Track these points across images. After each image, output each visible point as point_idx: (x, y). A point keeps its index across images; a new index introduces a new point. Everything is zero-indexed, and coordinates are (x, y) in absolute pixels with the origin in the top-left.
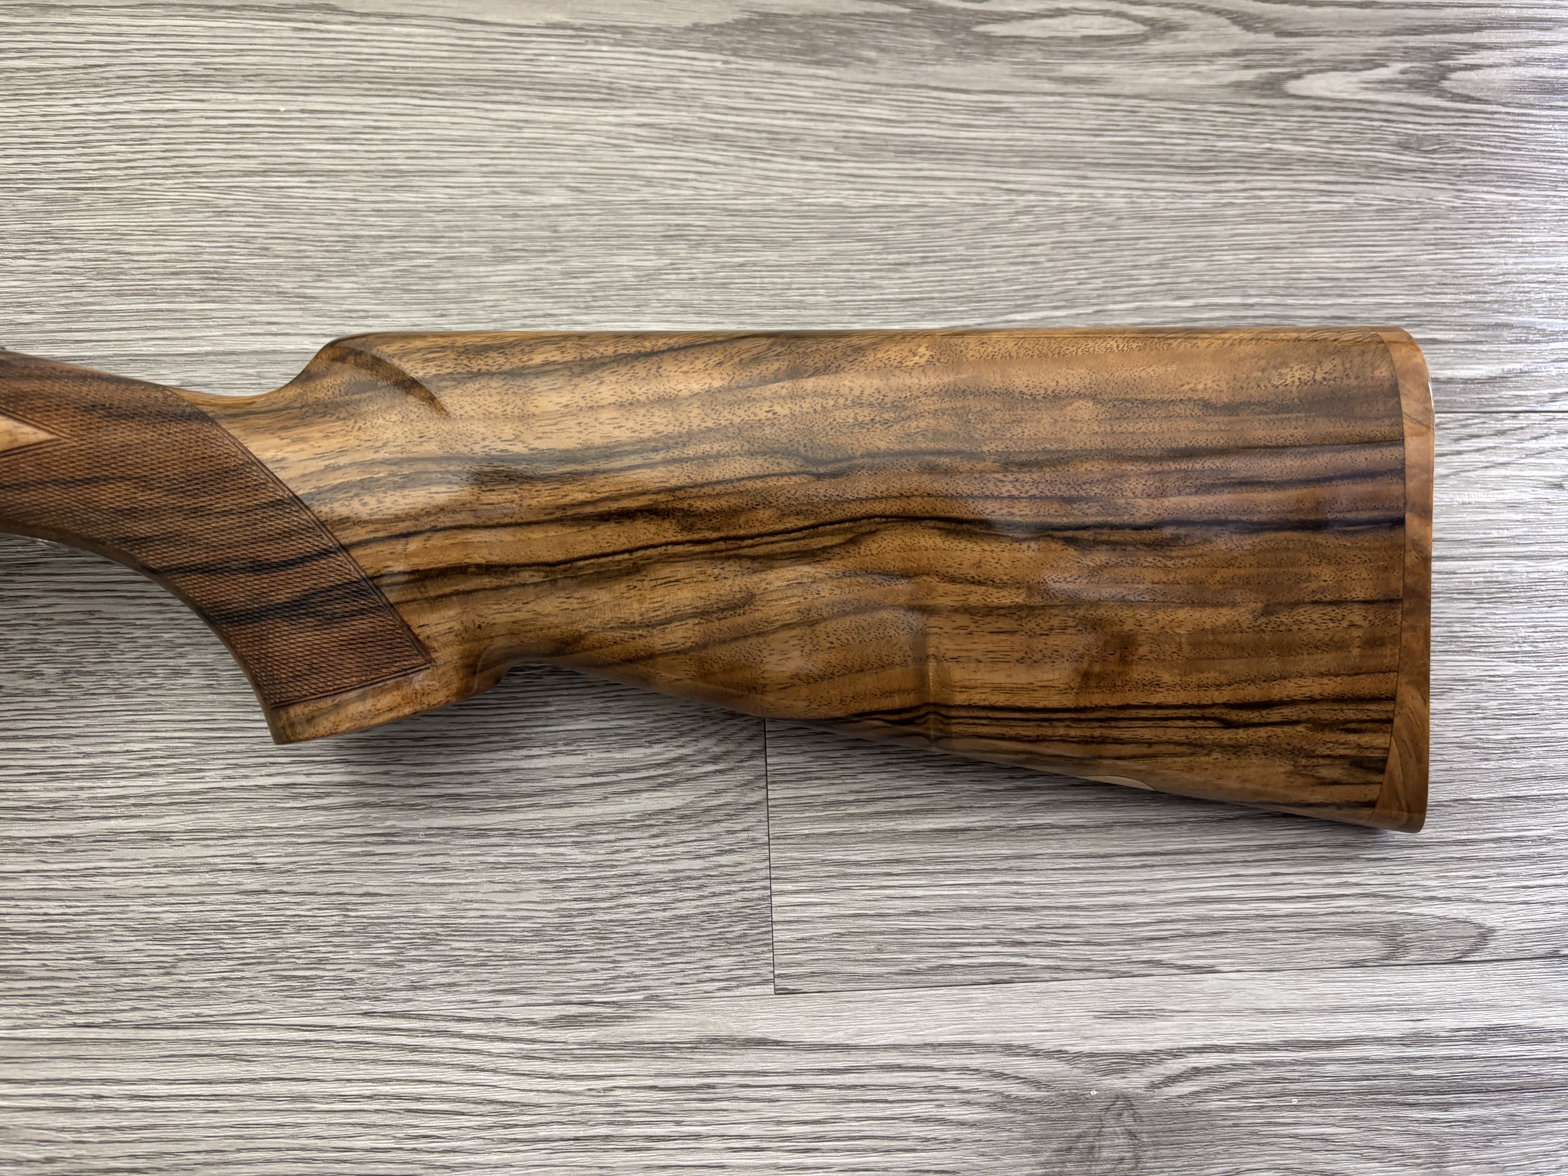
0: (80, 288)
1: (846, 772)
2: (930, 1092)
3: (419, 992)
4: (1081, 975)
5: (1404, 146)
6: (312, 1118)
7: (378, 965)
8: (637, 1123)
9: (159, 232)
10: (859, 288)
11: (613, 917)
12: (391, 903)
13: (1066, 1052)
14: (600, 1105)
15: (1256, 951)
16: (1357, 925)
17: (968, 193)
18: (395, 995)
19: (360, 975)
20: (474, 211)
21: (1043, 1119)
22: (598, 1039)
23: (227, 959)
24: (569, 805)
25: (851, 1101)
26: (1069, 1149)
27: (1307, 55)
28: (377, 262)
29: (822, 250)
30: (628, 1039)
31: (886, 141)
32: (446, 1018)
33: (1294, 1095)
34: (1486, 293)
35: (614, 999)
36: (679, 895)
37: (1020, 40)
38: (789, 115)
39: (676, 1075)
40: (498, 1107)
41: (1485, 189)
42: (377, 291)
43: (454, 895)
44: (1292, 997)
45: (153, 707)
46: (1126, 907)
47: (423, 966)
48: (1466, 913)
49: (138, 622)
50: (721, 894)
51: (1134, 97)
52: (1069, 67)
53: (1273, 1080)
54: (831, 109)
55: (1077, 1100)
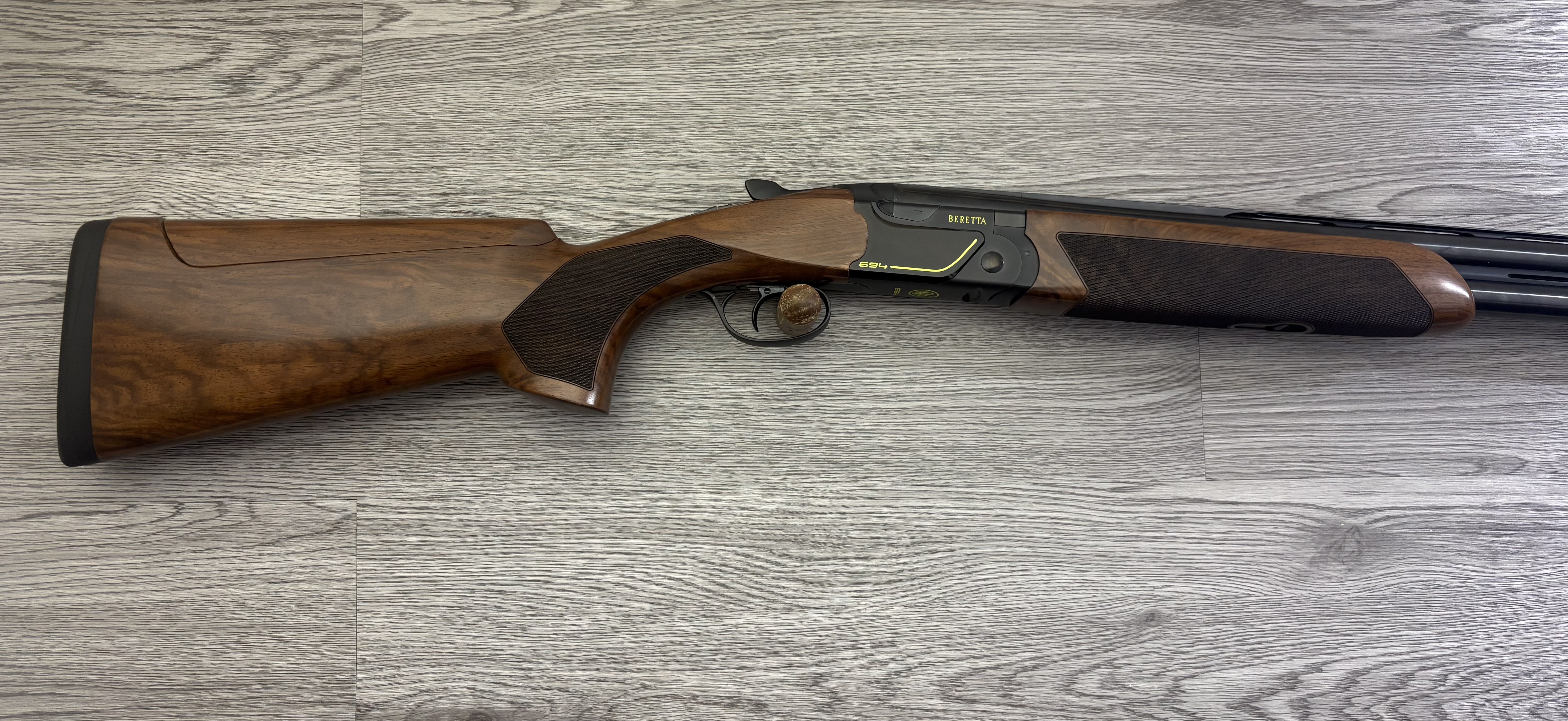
2: (1271, 522)
3: (1055, 476)
4: (1338, 476)
6: (1016, 524)
7: (1038, 465)
8: (1151, 532)
11: (1135, 447)
12: (1042, 439)
13: (1331, 508)
14: (1135, 524)
15: (1419, 468)
16: (1465, 458)
17: (1298, 98)
18: (1045, 477)
19: (1030, 468)
20: (1055, 112)
21: (1320, 535)
22: (1130, 497)
23: (975, 460)
24: (1114, 399)
25: (1239, 525)
26: (1331, 547)
27: (1480, 14)
28: (1011, 140)
29: (1224, 130)
30: (1145, 498)
31: (1256, 69)
32: (1067, 487)
33: (1431, 528)
35: (1138, 481)
36: (1164, 439)
37: (1327, 9)
38: (1208, 56)
39: (1167, 513)
40: (1093, 524)
42: (1012, 155)
44: (1434, 487)
45: (932, 353)
46: (1360, 447)
47: (1057, 466)
48: (1516, 454)
49: (921, 316)
50: (1181, 439)
51: (1386, 41)
52: (1353, 24)
53: (1422, 522)
54: (1230, 52)
55: (1335, 528)
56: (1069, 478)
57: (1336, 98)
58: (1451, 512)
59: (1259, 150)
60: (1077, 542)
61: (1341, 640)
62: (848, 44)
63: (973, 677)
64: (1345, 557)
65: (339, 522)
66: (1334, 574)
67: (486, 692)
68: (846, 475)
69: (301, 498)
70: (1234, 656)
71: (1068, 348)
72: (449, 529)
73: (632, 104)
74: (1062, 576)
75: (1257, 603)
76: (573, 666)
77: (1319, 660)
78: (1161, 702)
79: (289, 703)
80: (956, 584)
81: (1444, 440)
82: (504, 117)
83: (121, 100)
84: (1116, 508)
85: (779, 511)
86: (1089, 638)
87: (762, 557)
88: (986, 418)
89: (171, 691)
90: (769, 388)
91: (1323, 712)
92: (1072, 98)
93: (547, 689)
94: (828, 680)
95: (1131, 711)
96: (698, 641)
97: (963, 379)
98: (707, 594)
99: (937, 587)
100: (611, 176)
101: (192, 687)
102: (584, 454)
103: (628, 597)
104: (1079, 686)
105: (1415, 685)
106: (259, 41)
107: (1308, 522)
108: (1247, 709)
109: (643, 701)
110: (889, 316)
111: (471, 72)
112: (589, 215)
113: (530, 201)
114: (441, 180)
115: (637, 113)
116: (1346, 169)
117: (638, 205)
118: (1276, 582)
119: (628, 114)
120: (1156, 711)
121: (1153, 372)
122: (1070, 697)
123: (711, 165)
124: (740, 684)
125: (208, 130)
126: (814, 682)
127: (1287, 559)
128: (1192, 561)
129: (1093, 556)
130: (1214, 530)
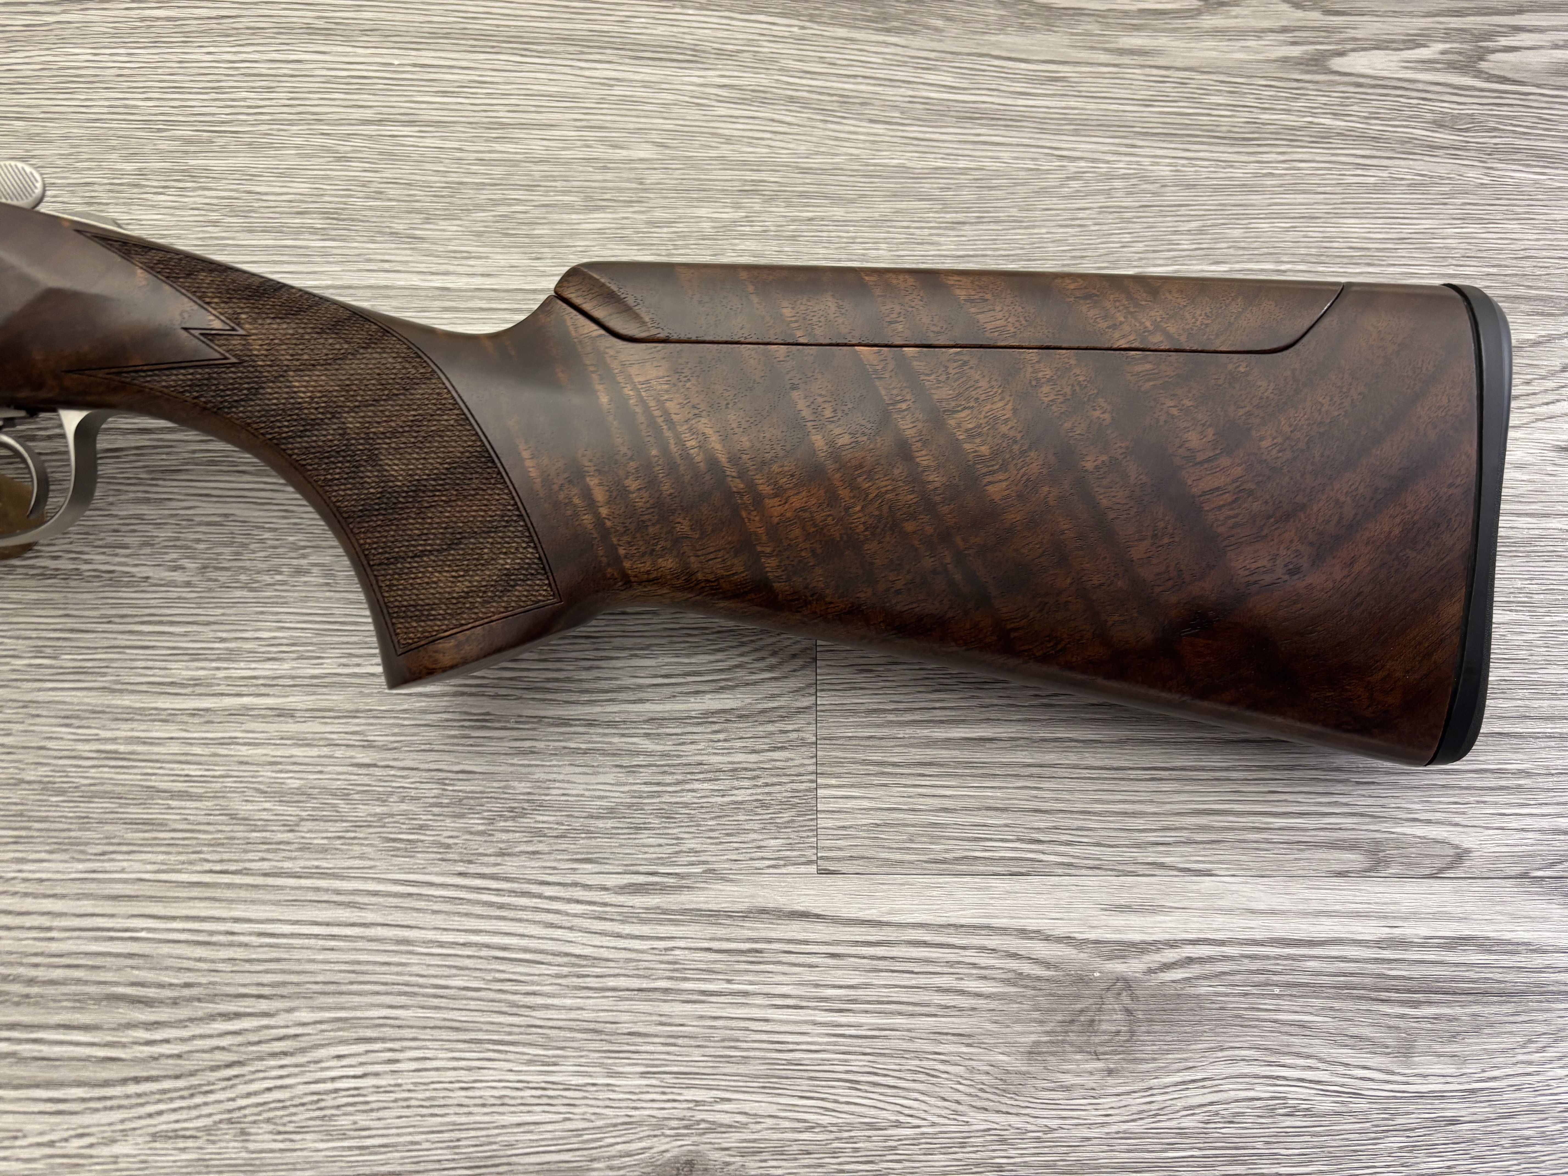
0: (215, 223)
1: (887, 684)
2: (951, 967)
3: (506, 858)
4: (1090, 872)
5: (1439, 124)
6: (414, 959)
7: (471, 833)
8: (693, 979)
9: (285, 175)
10: (918, 244)
11: (678, 800)
12: (483, 780)
13: (1074, 938)
14: (661, 962)
15: (1250, 859)
16: (1344, 840)
17: (1023, 159)
18: (486, 859)
19: (456, 841)
20: (567, 163)
21: (1051, 995)
22: (661, 905)
23: (342, 821)
24: (641, 701)
25: (881, 971)
26: (1072, 1022)
27: (1352, 33)
28: (480, 208)
29: (885, 208)
30: (687, 907)
31: (948, 106)
32: (529, 882)
33: (1276, 985)
34: (1506, 266)
35: (677, 871)
36: (736, 783)
37: (1079, 12)
38: (860, 80)
39: (728, 940)
40: (573, 960)
41: (1514, 167)
42: (479, 234)
43: (539, 774)
44: (1280, 900)
45: (280, 600)
47: (511, 836)
48: (1445, 834)
49: (267, 526)
50: (773, 785)
51: (1185, 70)
52: (1125, 39)
53: (1258, 972)
55: (1082, 980)
56: (533, 864)
60: (539, 1000)
64: (1102, 1044)
66: (1079, 1080)
74: (501, 1073)
75: (916, 1142)
80: (269, 1089)
84: (627, 929)
99: (229, 1094)
107: (1027, 968)
118: (957, 1096)
127: (980, 1045)
128: (780, 1047)
129: (571, 1029)
130: (831, 981)
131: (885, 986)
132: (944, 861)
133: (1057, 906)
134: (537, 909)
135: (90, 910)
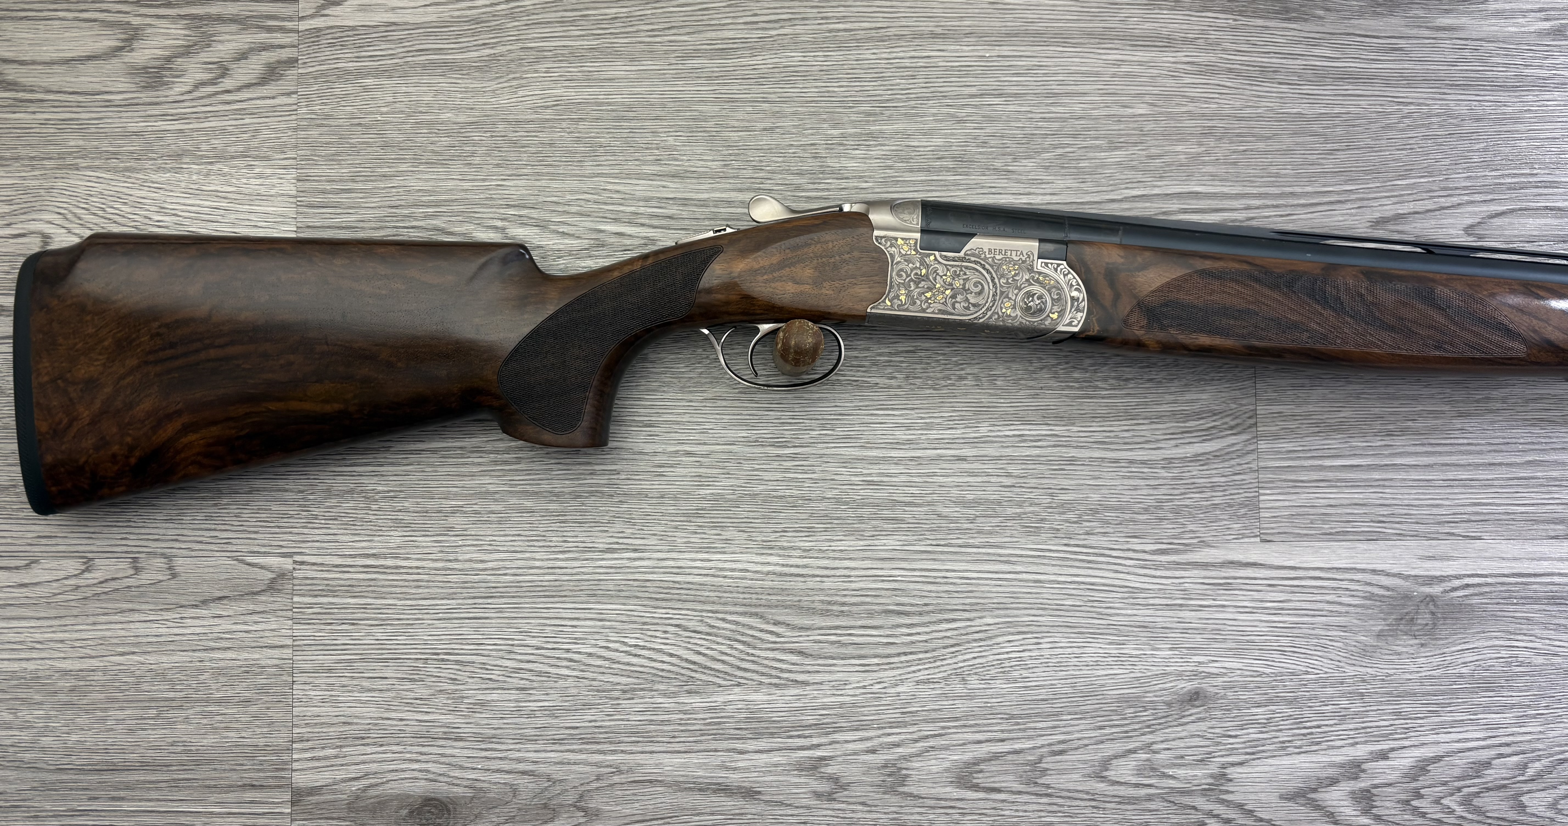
2: (1337, 590)
3: (1091, 536)
4: (1414, 538)
6: (1044, 590)
7: (1070, 522)
8: (1196, 599)
9: (928, 133)
11: (1183, 503)
12: (1074, 493)
13: (1403, 574)
14: (1178, 590)
15: (1505, 529)
16: (1557, 518)
18: (1079, 537)
19: (1062, 526)
20: (1097, 119)
21: (1390, 604)
22: (1176, 560)
23: (999, 517)
26: (1401, 619)
28: (1045, 150)
29: (1290, 141)
30: (1191, 560)
31: (1329, 71)
32: (1104, 548)
33: (1516, 598)
35: (1184, 542)
36: (1215, 493)
38: (1273, 55)
39: (1213, 578)
40: (1130, 590)
42: (1047, 168)
43: (1105, 490)
44: (1519, 551)
45: (951, 395)
46: (1437, 506)
47: (1091, 524)
50: (1236, 494)
51: (1477, 40)
52: (1440, 20)
53: (1505, 591)
54: (1298, 51)
55: (1407, 597)
56: (1105, 539)
57: (1419, 104)
58: (1538, 580)
59: (1329, 164)
60: (1113, 611)
61: (1410, 723)
62: (858, 37)
63: (993, 762)
64: (1418, 630)
65: (273, 581)
66: (1404, 650)
67: (440, 775)
68: (851, 533)
69: (228, 554)
70: (1289, 741)
71: (1107, 389)
72: (398, 590)
73: (609, 104)
74: (1096, 649)
75: (1316, 681)
76: (538, 747)
77: (1385, 746)
78: (1205, 793)
79: (215, 786)
80: (975, 658)
81: (1533, 498)
82: (462, 119)
83: (20, 95)
84: (1158, 573)
85: (775, 574)
86: (1125, 719)
87: (754, 625)
88: (1011, 469)
89: (81, 771)
90: (764, 432)
91: (1388, 804)
92: (1115, 103)
93: (508, 772)
94: (827, 765)
95: (1170, 802)
96: (681, 719)
97: (986, 424)
98: (692, 666)
99: (955, 660)
100: (584, 187)
101: (105, 768)
102: (553, 506)
103: (602, 670)
104: (1113, 773)
105: (1491, 775)
106: (178, 26)
107: (1376, 591)
108: (1302, 801)
109: (618, 787)
110: (902, 352)
111: (424, 67)
112: (558, 232)
113: (491, 215)
114: (389, 190)
115: (614, 114)
116: (1428, 187)
117: (616, 220)
118: (1339, 658)
119: (605, 115)
120: (1200, 802)
121: (1203, 418)
122: (1102, 785)
123: (700, 176)
124: (728, 769)
125: (120, 130)
126: (814, 767)
127: (1350, 631)
128: (1243, 633)
129: (1131, 626)
130: (1269, 599)
131: (1299, 601)
132: (1330, 534)
133: (1394, 557)
134: (1109, 563)
135: (870, 566)
